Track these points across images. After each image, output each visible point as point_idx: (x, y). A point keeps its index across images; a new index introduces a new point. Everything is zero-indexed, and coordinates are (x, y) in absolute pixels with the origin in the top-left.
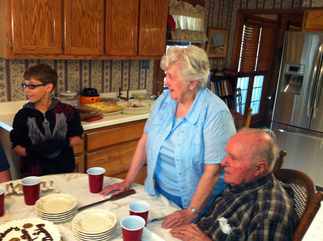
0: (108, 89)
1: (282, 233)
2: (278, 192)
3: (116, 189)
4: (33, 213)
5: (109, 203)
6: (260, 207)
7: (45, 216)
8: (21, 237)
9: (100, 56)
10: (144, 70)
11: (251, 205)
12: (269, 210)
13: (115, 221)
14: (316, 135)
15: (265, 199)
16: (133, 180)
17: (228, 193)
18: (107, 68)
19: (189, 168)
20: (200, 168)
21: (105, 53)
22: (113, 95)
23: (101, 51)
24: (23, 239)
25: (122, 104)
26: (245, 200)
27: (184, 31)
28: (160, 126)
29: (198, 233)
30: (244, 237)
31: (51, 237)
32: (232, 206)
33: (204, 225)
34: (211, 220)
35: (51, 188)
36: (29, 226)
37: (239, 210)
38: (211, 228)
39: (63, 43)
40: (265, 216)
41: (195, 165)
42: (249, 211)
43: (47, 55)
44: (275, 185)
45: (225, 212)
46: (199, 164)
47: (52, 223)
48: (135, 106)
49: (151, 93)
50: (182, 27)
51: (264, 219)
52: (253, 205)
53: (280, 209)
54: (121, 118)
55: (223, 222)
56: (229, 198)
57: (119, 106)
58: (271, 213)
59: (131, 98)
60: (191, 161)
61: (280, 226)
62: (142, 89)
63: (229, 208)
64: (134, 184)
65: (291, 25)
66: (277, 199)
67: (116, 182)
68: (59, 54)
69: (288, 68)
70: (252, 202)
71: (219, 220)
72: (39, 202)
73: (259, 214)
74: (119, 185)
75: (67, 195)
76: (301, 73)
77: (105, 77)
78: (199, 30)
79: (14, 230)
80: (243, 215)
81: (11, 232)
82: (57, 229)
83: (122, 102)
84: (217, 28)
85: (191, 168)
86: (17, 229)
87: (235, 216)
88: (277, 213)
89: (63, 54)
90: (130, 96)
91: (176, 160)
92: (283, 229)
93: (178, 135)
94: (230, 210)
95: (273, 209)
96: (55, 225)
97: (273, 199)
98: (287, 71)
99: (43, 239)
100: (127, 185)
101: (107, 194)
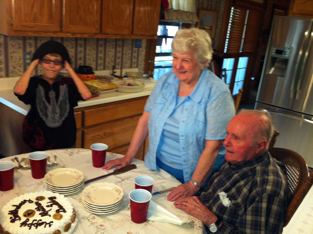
0: (102, 67)
1: (278, 206)
2: (275, 169)
3: (118, 164)
4: (42, 186)
5: (112, 177)
6: (258, 183)
7: (54, 189)
8: (36, 209)
9: (96, 34)
10: (136, 49)
11: (249, 181)
12: (267, 185)
13: (122, 194)
14: (296, 115)
15: (263, 175)
16: (134, 155)
17: (227, 169)
18: (101, 46)
19: (192, 143)
20: (201, 144)
21: (101, 31)
22: (106, 73)
23: (97, 29)
24: (37, 210)
25: (116, 82)
26: (243, 176)
27: (176, 11)
28: (162, 105)
29: (199, 206)
30: (243, 210)
31: (64, 209)
32: (231, 181)
33: (204, 198)
34: (210, 193)
35: (56, 162)
36: (42, 198)
37: (238, 185)
38: (211, 201)
39: (61, 21)
40: (264, 191)
41: (198, 141)
42: (248, 187)
43: (45, 32)
44: (271, 162)
45: (225, 186)
46: (202, 139)
47: (62, 196)
48: (129, 85)
49: (143, 72)
50: (174, 7)
51: (263, 194)
52: (251, 181)
53: (277, 184)
54: (116, 96)
55: (222, 195)
56: (228, 174)
57: (114, 84)
58: (269, 188)
59: (125, 77)
60: (195, 136)
61: (277, 199)
62: (134, 68)
63: (228, 183)
64: (134, 159)
65: (277, 8)
66: (274, 175)
67: (116, 157)
68: (57, 32)
69: (274, 51)
70: (251, 177)
71: (219, 194)
72: (47, 175)
73: (257, 189)
74: (120, 160)
75: (74, 170)
76: (287, 56)
77: (100, 55)
78: (191, 11)
79: (28, 202)
80: (242, 190)
81: (26, 204)
82: (69, 201)
83: (117, 80)
84: (206, 9)
85: (194, 143)
86: (30, 201)
87: (234, 190)
88: (274, 187)
89: (61, 31)
90: (124, 74)
91: (180, 136)
92: (279, 202)
93: (182, 112)
94: (230, 185)
95: (271, 184)
96: (66, 198)
97: (270, 175)
98: (273, 54)
99: (57, 211)
100: (128, 160)
101: (110, 169)
